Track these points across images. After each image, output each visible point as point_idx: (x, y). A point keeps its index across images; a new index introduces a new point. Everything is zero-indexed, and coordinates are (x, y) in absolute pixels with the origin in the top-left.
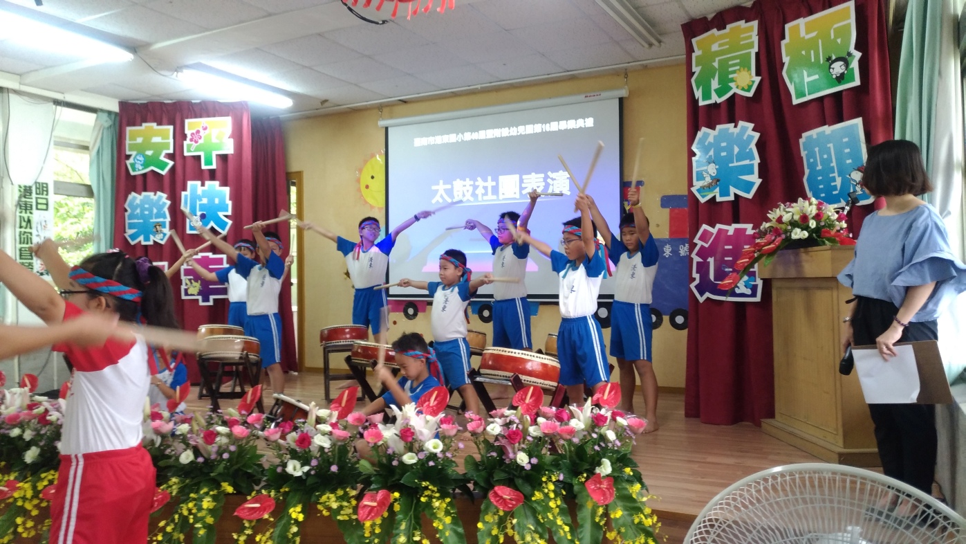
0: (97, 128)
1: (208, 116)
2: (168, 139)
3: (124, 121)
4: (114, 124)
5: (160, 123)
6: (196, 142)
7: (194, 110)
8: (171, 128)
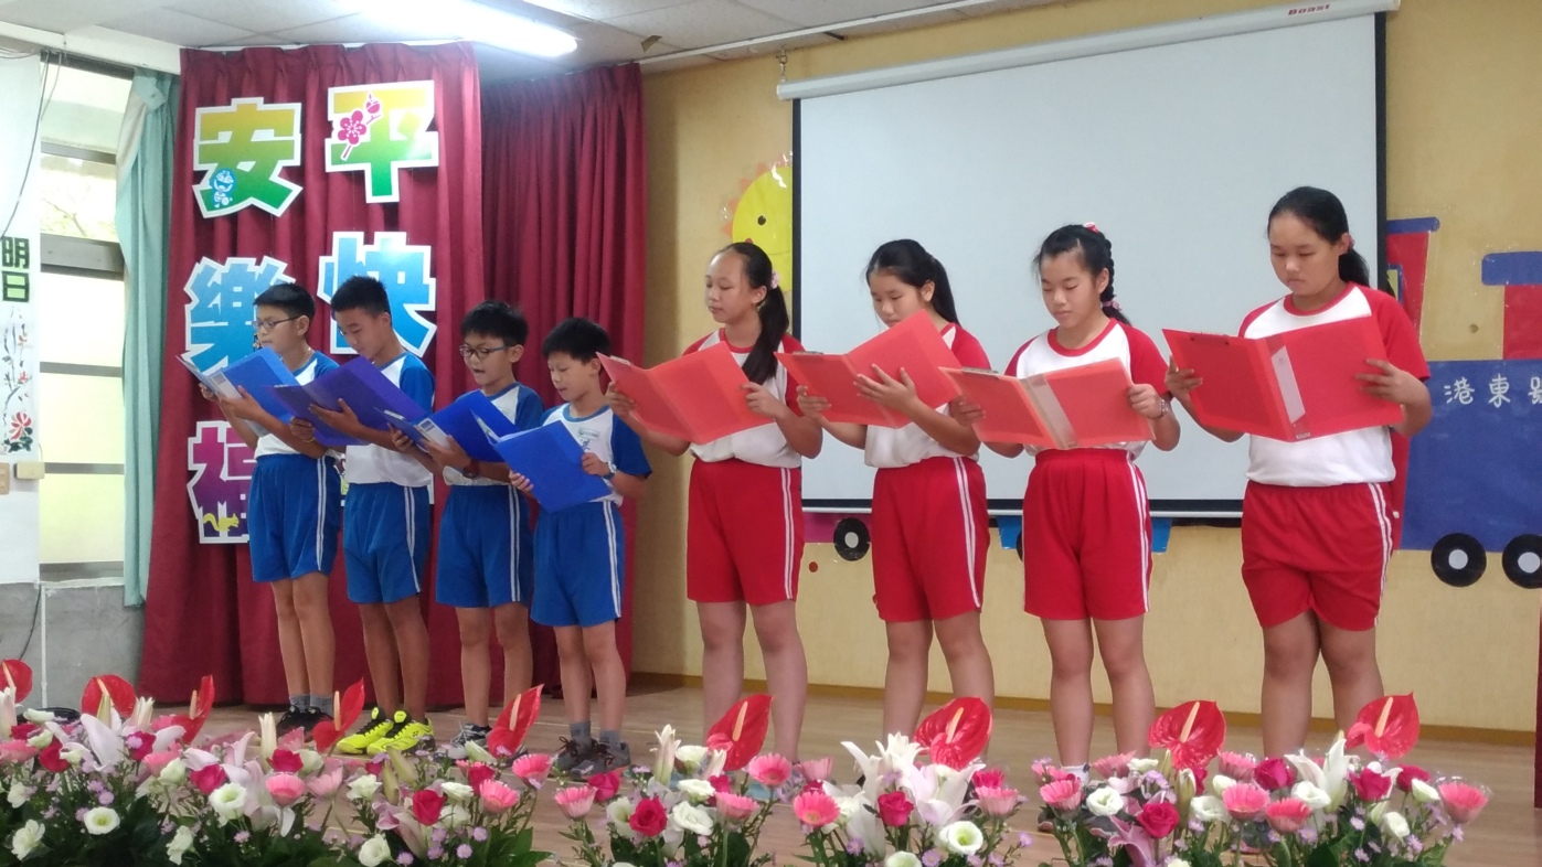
0: (134, 112)
1: (381, 80)
2: (291, 135)
3: (192, 97)
4: (170, 102)
5: (270, 99)
6: (354, 140)
7: (348, 66)
8: (297, 107)
